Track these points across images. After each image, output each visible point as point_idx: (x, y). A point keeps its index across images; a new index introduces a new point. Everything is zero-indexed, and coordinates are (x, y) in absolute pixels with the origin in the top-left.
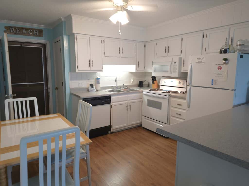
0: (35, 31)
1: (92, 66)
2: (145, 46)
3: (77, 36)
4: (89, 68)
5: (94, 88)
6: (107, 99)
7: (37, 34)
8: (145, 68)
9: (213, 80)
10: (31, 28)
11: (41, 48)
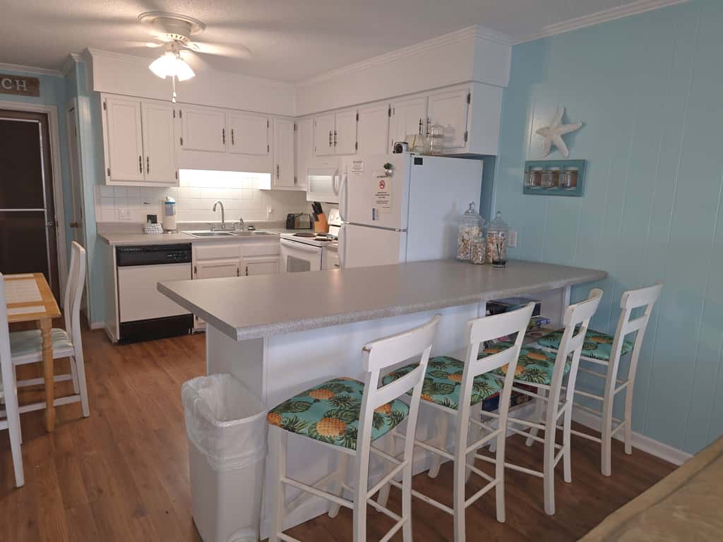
0: (17, 81)
1: (148, 172)
2: (295, 128)
3: (106, 99)
4: (140, 177)
5: (158, 226)
6: (180, 252)
7: (25, 90)
8: (296, 181)
9: (374, 210)
10: (7, 73)
11: (37, 124)
